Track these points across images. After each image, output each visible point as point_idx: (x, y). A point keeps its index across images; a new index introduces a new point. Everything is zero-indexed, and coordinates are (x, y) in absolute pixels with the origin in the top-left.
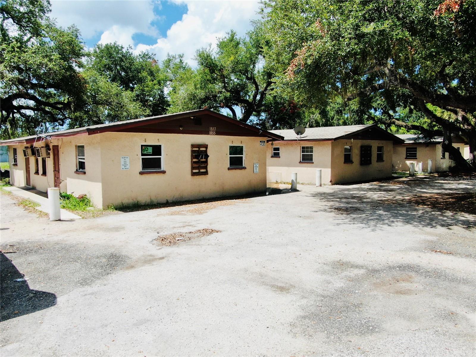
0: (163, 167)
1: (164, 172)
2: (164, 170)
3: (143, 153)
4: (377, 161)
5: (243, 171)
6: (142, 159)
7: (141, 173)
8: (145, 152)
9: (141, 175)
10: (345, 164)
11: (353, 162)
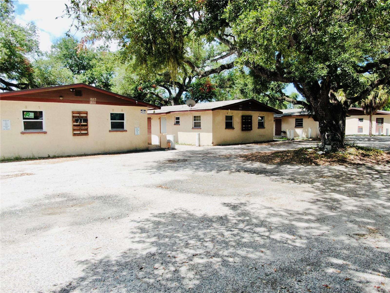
0: (45, 128)
1: (45, 133)
2: (46, 131)
3: (25, 117)
4: (258, 128)
5: (124, 133)
6: (24, 122)
7: (22, 133)
8: (27, 117)
9: (22, 135)
10: (226, 130)
11: (234, 129)
